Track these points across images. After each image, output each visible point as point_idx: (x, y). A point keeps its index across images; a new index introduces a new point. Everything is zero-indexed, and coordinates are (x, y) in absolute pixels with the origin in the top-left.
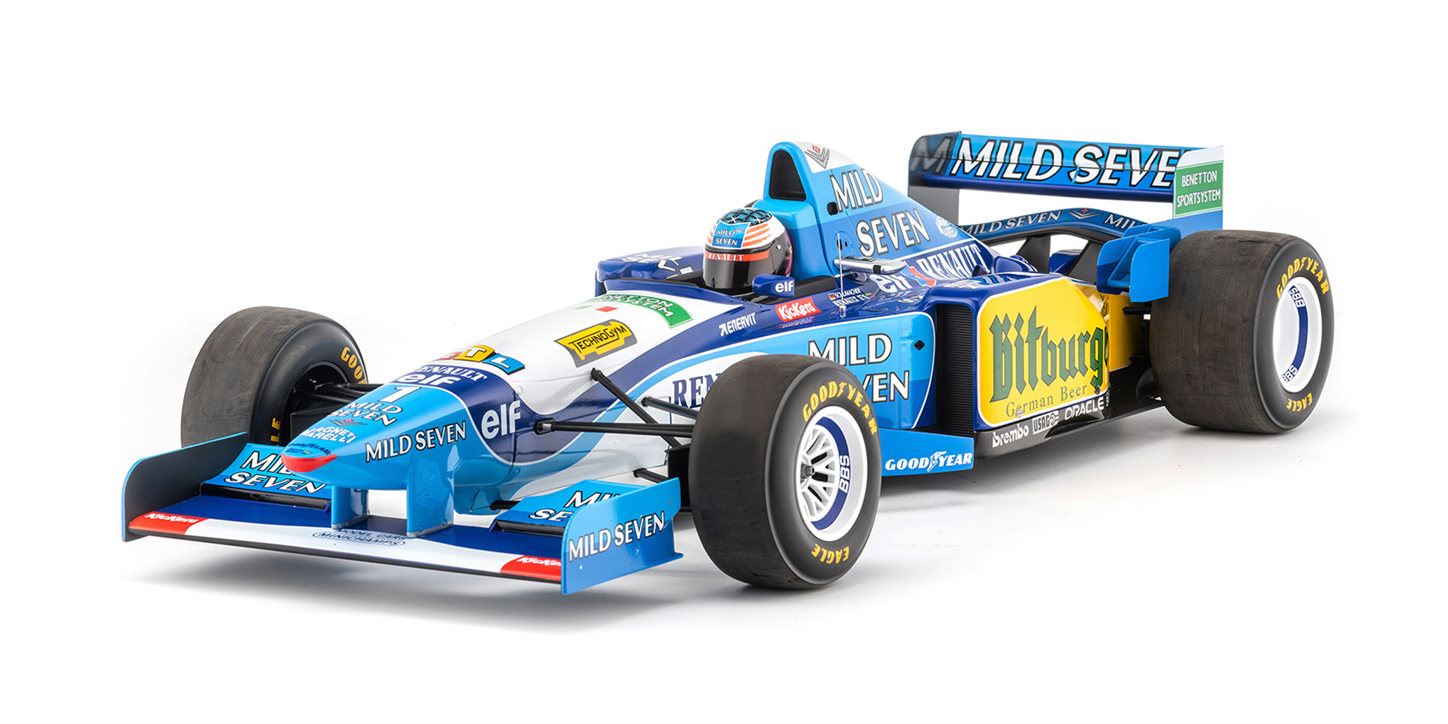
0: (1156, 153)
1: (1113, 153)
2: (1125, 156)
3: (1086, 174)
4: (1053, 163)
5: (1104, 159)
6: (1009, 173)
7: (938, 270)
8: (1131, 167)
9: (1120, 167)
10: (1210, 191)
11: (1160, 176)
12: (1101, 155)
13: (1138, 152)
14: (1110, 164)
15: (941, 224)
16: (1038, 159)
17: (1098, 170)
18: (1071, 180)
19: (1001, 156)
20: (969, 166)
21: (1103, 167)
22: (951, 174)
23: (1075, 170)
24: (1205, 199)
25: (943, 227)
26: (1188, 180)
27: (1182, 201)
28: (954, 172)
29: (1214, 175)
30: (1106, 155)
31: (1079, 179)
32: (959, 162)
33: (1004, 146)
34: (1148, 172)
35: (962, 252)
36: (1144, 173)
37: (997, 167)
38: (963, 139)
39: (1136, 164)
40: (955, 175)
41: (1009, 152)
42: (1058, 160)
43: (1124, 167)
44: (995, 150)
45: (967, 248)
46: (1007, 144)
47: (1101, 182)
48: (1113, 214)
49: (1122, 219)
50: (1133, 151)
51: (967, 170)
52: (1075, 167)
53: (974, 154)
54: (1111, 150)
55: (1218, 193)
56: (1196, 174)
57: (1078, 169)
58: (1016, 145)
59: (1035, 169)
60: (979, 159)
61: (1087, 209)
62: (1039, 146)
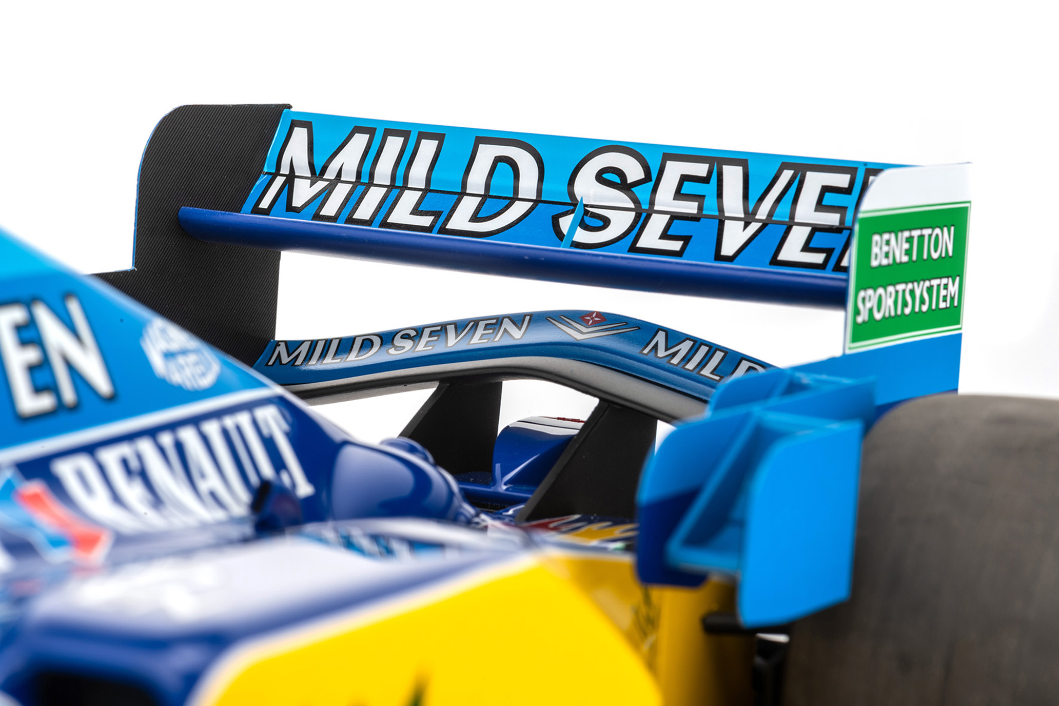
0: (787, 175)
1: (674, 171)
2: (705, 180)
3: (600, 223)
4: (516, 190)
5: (651, 185)
6: (402, 214)
7: (133, 492)
8: (721, 209)
9: (691, 208)
10: (935, 282)
11: (798, 236)
12: (641, 175)
13: (739, 170)
14: (665, 198)
15: (163, 345)
16: (477, 180)
17: (632, 215)
18: (560, 235)
19: (384, 170)
20: (303, 192)
21: (645, 206)
22: (256, 210)
23: (573, 212)
24: (922, 302)
25: (169, 355)
26: (885, 249)
27: (868, 305)
28: (265, 204)
29: (946, 238)
30: (654, 177)
31: (582, 236)
32: (279, 181)
33: (394, 145)
34: (765, 225)
35: (225, 433)
36: (754, 227)
37: (374, 196)
38: (294, 124)
39: (733, 203)
40: (267, 212)
41: (406, 159)
42: (528, 184)
43: (700, 208)
44: (371, 156)
45: (244, 419)
46: (400, 140)
47: (640, 244)
48: (667, 331)
49: (688, 345)
50: (726, 169)
51: (297, 202)
52: (573, 203)
53: (319, 164)
54: (669, 164)
55: (953, 289)
56: (906, 234)
57: (579, 210)
58: (424, 142)
59: (468, 205)
60: (330, 174)
61: (599, 314)
62: (482, 147)
